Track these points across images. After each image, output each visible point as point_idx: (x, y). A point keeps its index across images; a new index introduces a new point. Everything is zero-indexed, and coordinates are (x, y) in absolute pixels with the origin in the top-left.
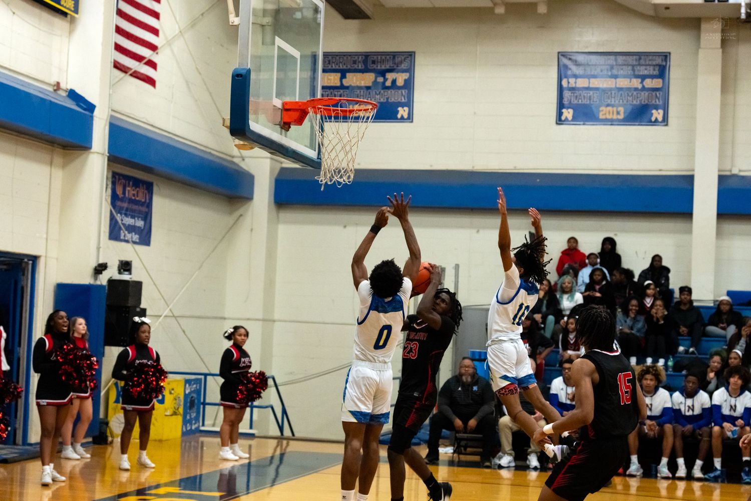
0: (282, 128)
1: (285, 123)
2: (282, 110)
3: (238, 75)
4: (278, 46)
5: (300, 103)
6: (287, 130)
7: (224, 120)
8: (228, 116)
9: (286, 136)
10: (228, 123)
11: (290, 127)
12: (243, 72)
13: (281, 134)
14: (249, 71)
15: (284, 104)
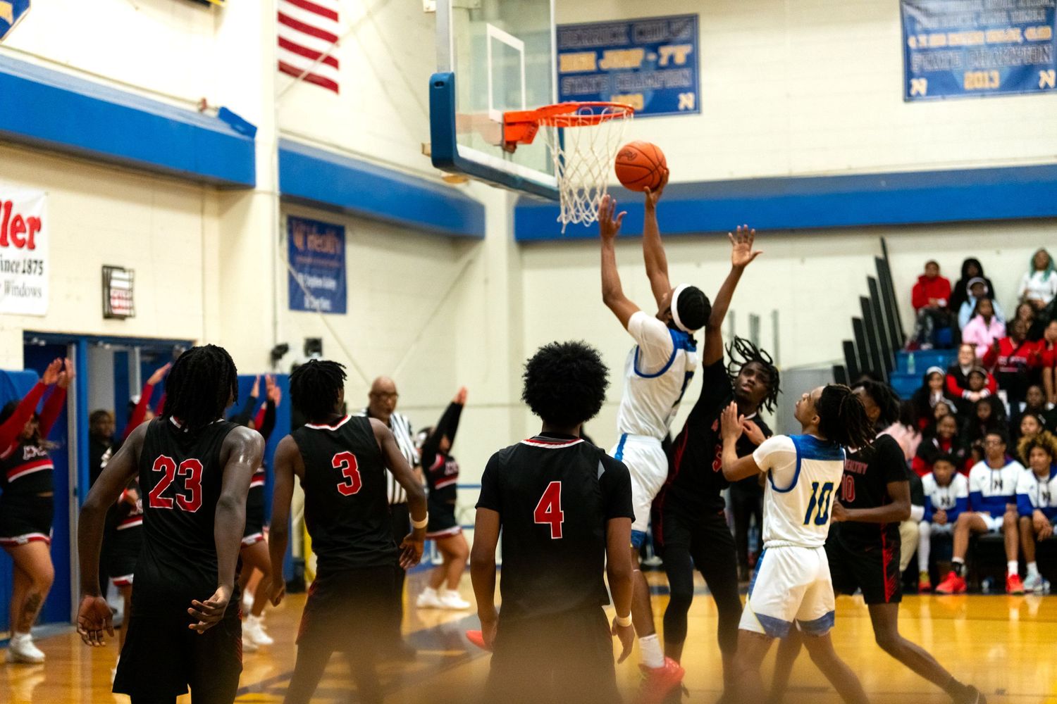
0: (504, 149)
1: (508, 143)
2: (502, 125)
3: (437, 84)
4: (493, 39)
5: (527, 114)
6: (512, 152)
7: (423, 146)
8: (427, 140)
9: (511, 160)
10: (429, 149)
11: (515, 147)
12: (445, 78)
13: (504, 158)
14: (452, 77)
15: (506, 116)
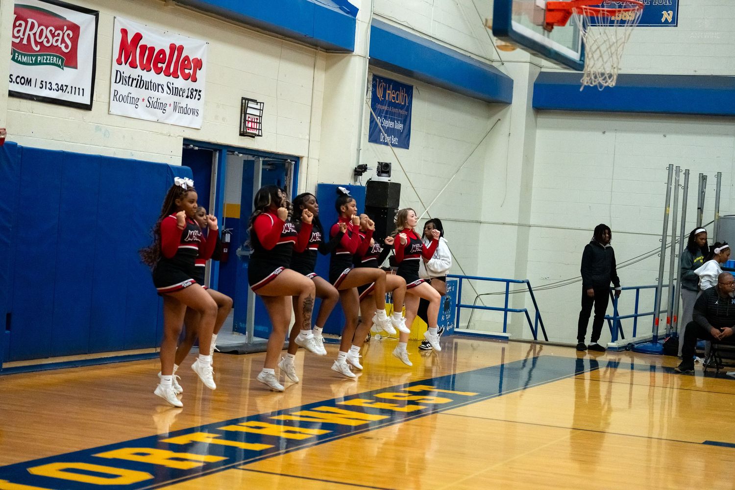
0: (544, 29)
1: (548, 24)
2: (545, 10)
5: (564, 4)
6: (550, 31)
7: (486, 20)
8: (490, 17)
9: (548, 37)
10: (490, 23)
11: (552, 28)
13: (544, 35)
15: (548, 4)
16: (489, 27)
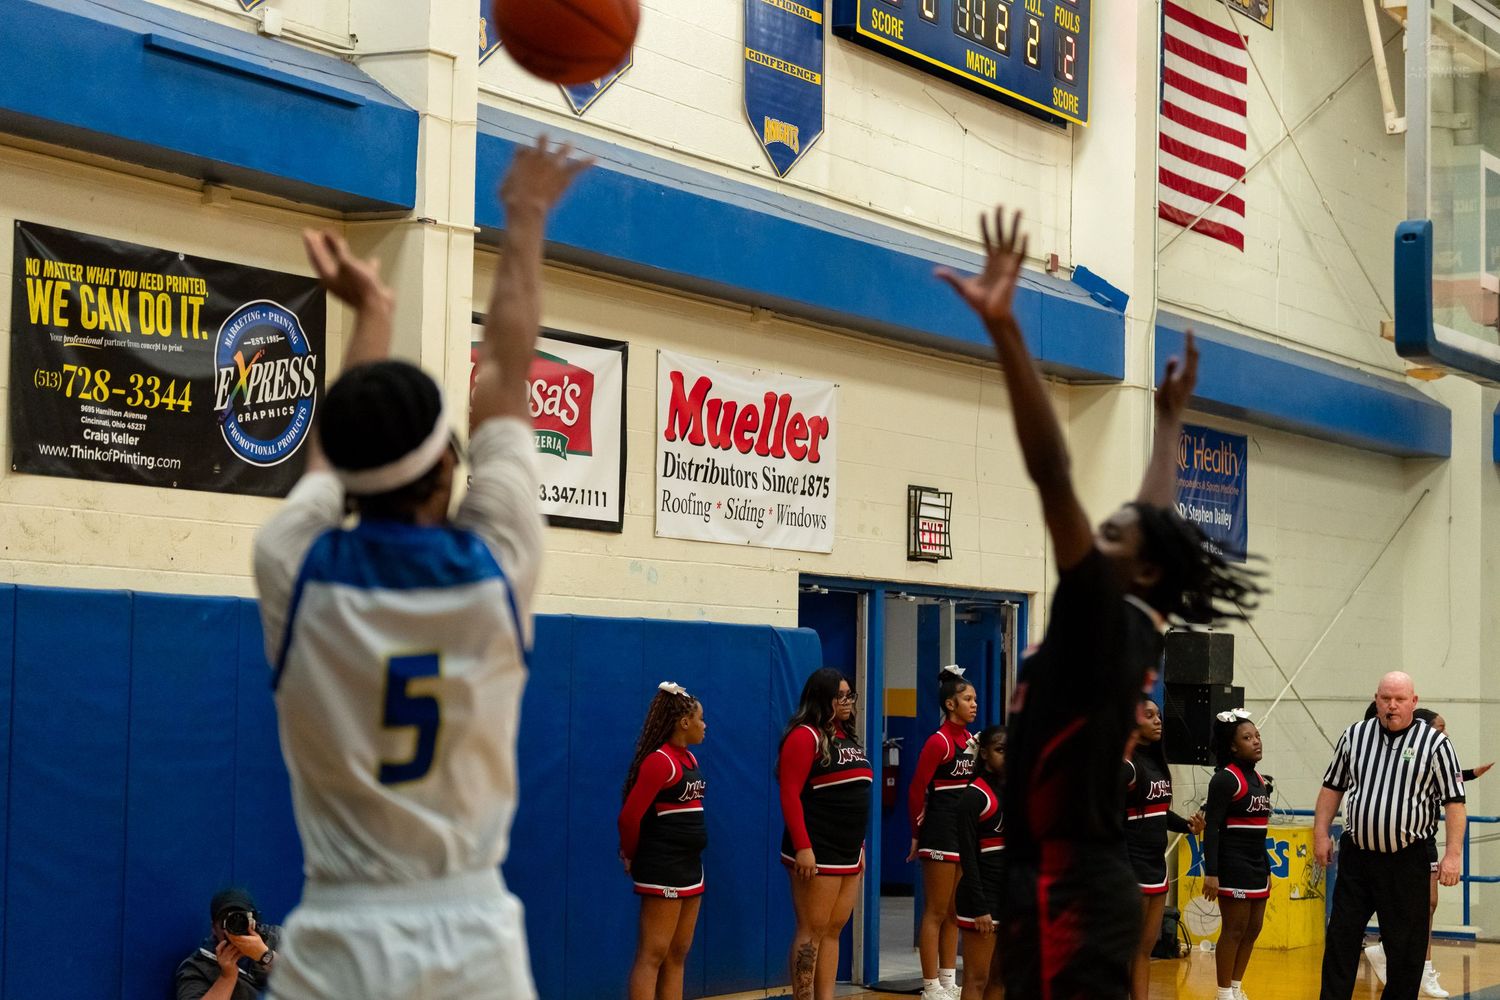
3: (1407, 237)
4: (1488, 170)
7: (1383, 325)
10: (1391, 330)
12: (1418, 229)
14: (1429, 226)
16: (1389, 338)
